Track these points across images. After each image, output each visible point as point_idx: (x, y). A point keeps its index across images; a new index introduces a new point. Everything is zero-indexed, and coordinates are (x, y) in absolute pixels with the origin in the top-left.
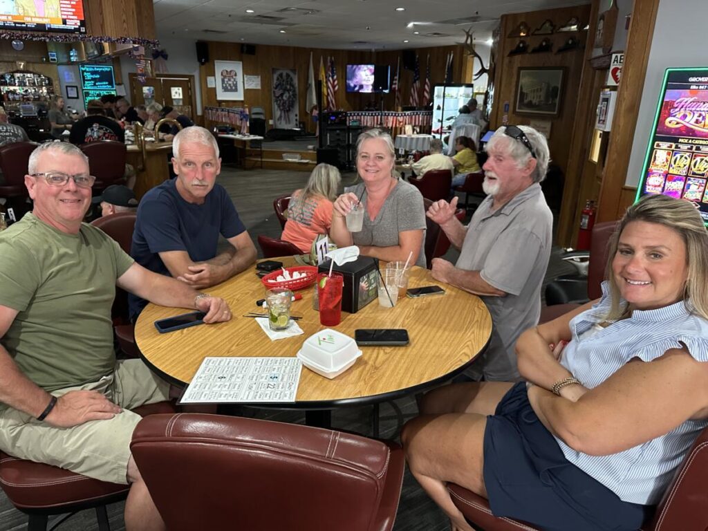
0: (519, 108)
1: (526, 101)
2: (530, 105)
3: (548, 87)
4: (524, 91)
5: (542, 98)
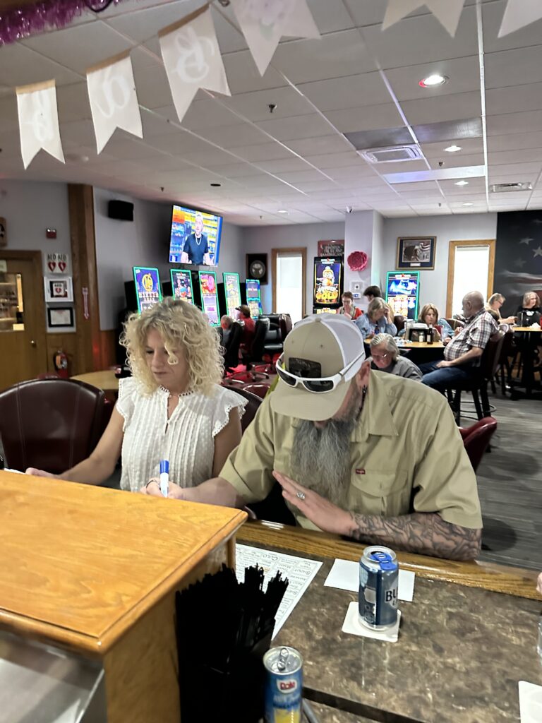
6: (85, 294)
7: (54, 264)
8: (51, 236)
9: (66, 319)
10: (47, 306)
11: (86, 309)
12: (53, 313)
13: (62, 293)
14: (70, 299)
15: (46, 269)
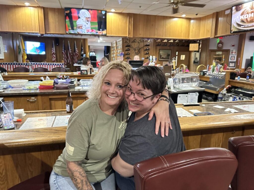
0: (160, 59)
1: (162, 57)
2: (163, 58)
3: (167, 54)
4: (161, 55)
5: (166, 56)
6: (239, 59)
7: (233, 52)
8: (233, 46)
9: (233, 65)
10: (229, 62)
11: (239, 63)
12: (230, 63)
13: (233, 59)
14: (235, 60)
15: (231, 54)
